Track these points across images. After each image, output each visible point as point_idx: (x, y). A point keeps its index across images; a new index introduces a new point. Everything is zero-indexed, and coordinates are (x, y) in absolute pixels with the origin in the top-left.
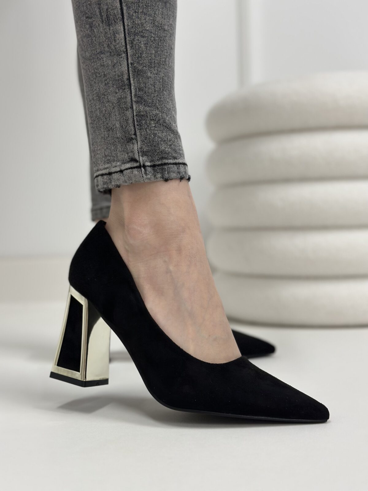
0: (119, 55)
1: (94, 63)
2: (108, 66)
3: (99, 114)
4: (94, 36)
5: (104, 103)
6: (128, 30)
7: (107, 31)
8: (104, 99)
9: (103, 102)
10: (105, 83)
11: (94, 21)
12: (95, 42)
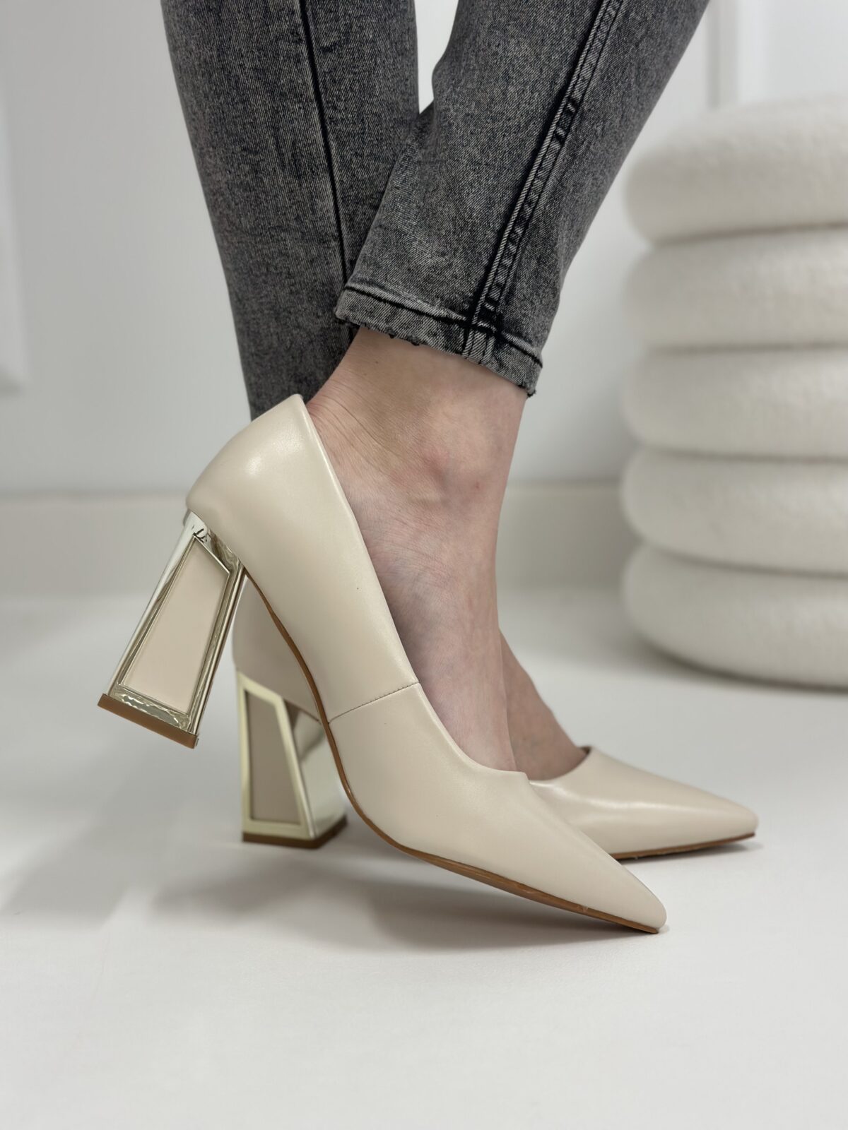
0: (322, 241)
1: (263, 244)
2: (297, 258)
3: (276, 345)
4: (264, 192)
5: (289, 327)
6: (343, 192)
7: (293, 186)
8: (288, 319)
9: (285, 324)
10: (291, 290)
11: (263, 160)
12: (266, 205)
